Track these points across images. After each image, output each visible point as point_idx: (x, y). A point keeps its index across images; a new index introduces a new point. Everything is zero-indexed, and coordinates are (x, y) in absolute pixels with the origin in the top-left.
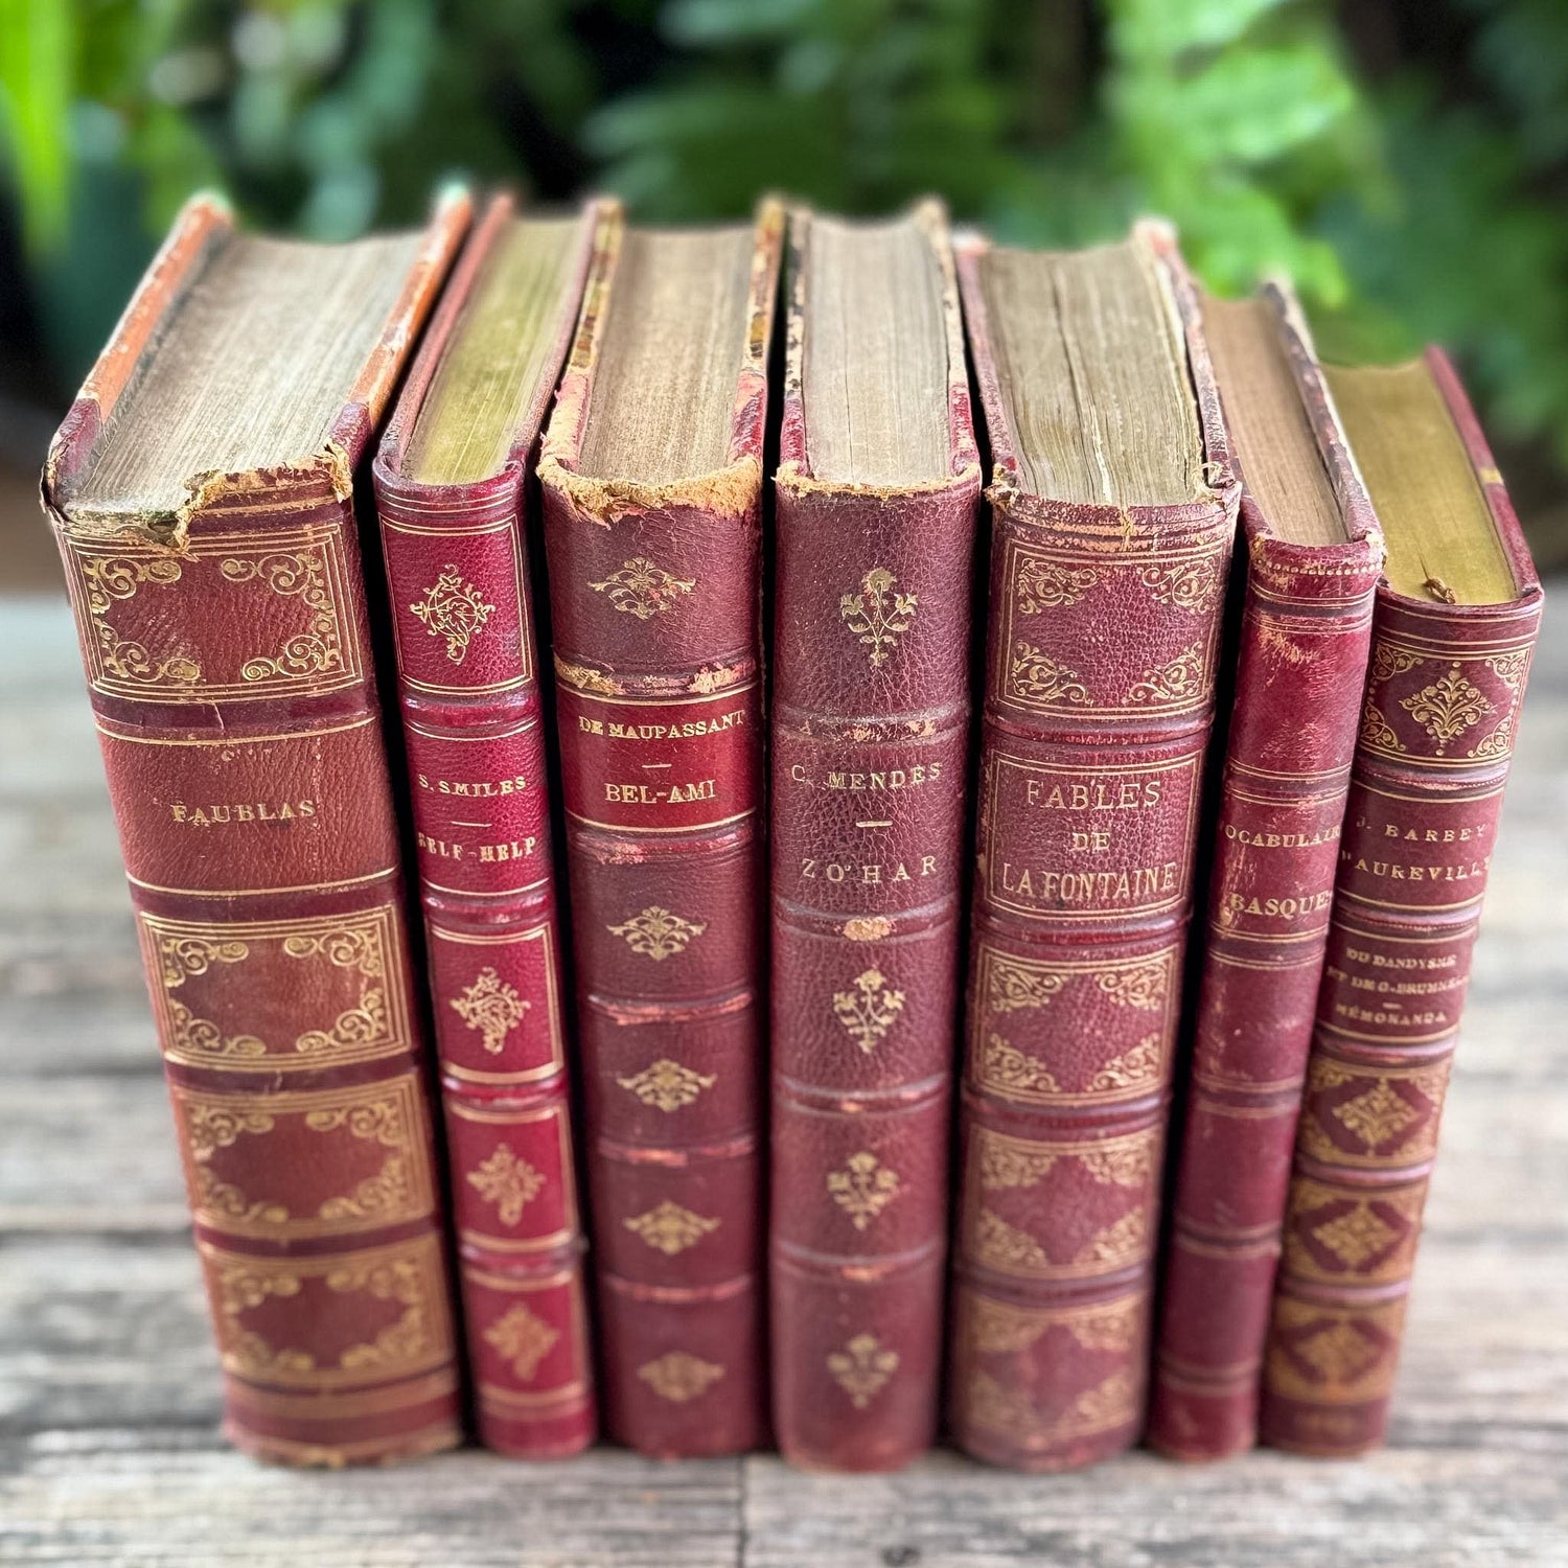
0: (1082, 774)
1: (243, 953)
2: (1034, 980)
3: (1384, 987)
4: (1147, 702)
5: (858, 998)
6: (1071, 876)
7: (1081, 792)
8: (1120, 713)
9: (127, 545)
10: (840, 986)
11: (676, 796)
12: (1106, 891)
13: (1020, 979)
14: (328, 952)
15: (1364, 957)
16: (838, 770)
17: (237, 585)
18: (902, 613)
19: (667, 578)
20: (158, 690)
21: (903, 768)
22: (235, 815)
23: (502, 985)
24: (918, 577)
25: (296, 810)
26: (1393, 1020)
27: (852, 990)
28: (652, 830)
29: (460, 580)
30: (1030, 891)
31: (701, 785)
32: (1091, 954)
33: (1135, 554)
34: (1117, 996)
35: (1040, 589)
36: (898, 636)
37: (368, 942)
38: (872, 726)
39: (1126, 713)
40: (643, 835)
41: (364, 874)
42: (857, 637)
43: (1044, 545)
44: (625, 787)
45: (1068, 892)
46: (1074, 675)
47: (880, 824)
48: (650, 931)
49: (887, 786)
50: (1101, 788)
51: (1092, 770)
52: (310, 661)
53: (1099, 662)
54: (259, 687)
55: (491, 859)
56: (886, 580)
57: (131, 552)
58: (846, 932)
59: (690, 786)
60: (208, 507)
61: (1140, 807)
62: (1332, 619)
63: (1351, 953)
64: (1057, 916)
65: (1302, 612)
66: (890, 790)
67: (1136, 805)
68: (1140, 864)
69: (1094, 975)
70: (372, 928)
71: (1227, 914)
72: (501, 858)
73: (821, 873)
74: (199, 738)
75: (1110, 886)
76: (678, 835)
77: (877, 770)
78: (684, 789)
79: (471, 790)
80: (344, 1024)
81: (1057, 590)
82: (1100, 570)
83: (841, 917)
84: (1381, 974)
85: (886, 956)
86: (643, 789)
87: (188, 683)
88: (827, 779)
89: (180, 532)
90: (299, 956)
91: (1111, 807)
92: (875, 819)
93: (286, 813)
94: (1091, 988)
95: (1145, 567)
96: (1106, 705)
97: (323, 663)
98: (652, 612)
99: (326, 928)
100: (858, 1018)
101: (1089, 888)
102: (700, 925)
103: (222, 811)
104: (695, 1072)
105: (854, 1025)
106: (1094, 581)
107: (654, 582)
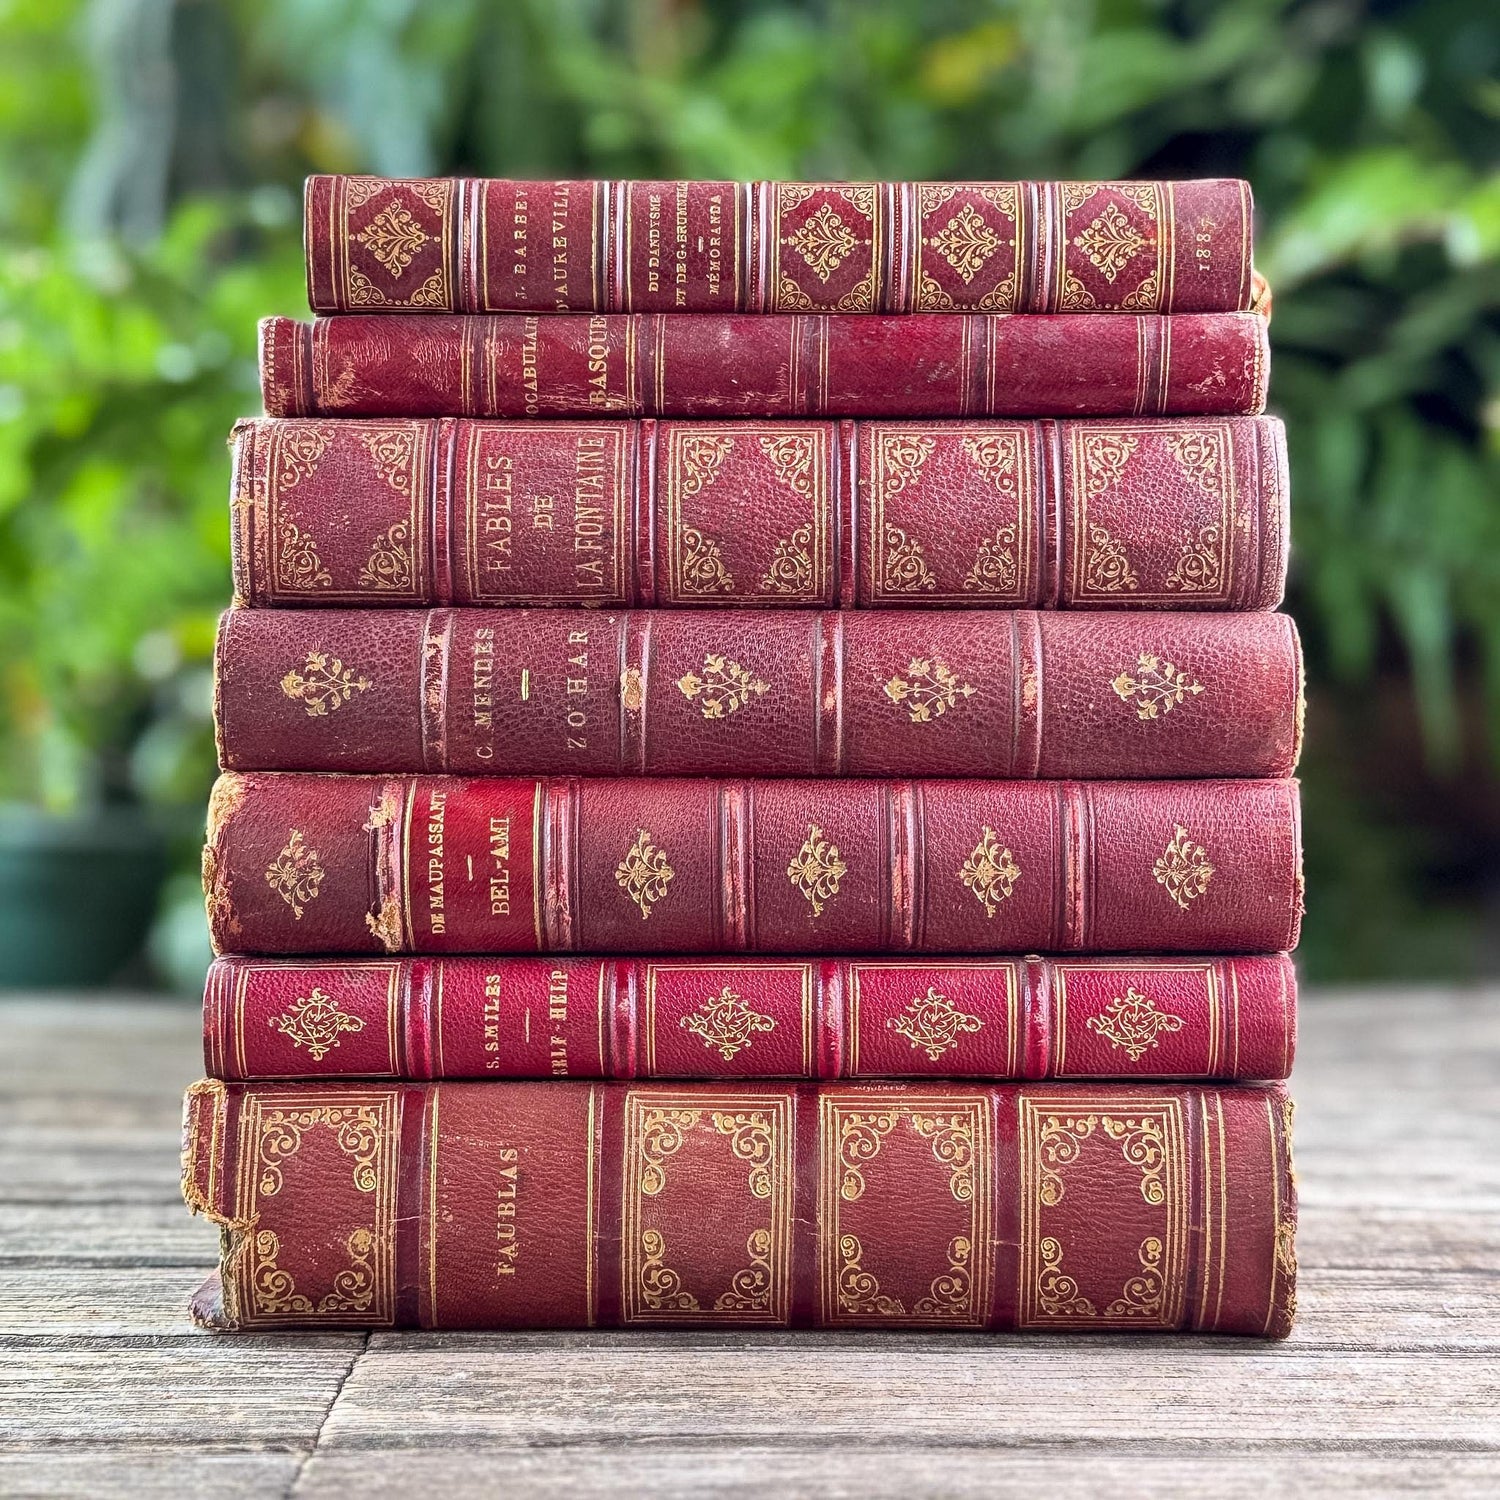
0: (475, 524)
1: (652, 1234)
2: (690, 554)
3: (682, 254)
4: (408, 474)
5: (708, 697)
6: (577, 528)
7: (494, 524)
9: (241, 1272)
10: (695, 714)
11: (503, 852)
12: (594, 496)
13: (694, 566)
14: (663, 1155)
16: (472, 717)
18: (324, 664)
19: (286, 852)
20: (381, 1269)
21: (472, 661)
22: (508, 1219)
23: (701, 1011)
24: (293, 653)
25: (508, 1165)
26: (715, 242)
27: (700, 702)
28: (536, 875)
29: (285, 1016)
30: (598, 562)
31: (492, 829)
33: (267, 494)
34: (707, 478)
35: (303, 570)
36: (345, 668)
37: (660, 1118)
38: (426, 689)
39: (419, 489)
42: (344, 702)
44: (493, 897)
45: (593, 529)
46: (380, 536)
47: (524, 680)
48: (643, 880)
49: (488, 674)
50: (488, 506)
51: (471, 516)
52: (364, 1133)
53: (369, 516)
54: (383, 1178)
55: (564, 1010)
56: (292, 678)
57: (248, 1268)
58: (637, 709)
59: (492, 839)
60: (207, 1198)
61: (511, 472)
66: (493, 671)
67: (508, 476)
68: (571, 468)
69: (683, 500)
72: (564, 1001)
73: (578, 732)
74: (428, 1238)
75: (590, 493)
77: (472, 682)
78: (495, 845)
80: (748, 1152)
81: (302, 555)
82: (281, 521)
83: (622, 713)
84: (669, 259)
85: (663, 672)
86: (492, 881)
87: (374, 1239)
88: (482, 726)
89: (231, 1225)
90: (663, 1183)
91: (508, 498)
92: (519, 684)
93: (511, 1173)
94: (697, 502)
95: (280, 483)
96: (409, 508)
97: (369, 1123)
98: (317, 867)
99: (637, 1154)
100: (730, 696)
101: (591, 510)
102: (638, 835)
103: (502, 1230)
104: (802, 843)
105: (740, 701)
106: (292, 526)
107: (289, 864)
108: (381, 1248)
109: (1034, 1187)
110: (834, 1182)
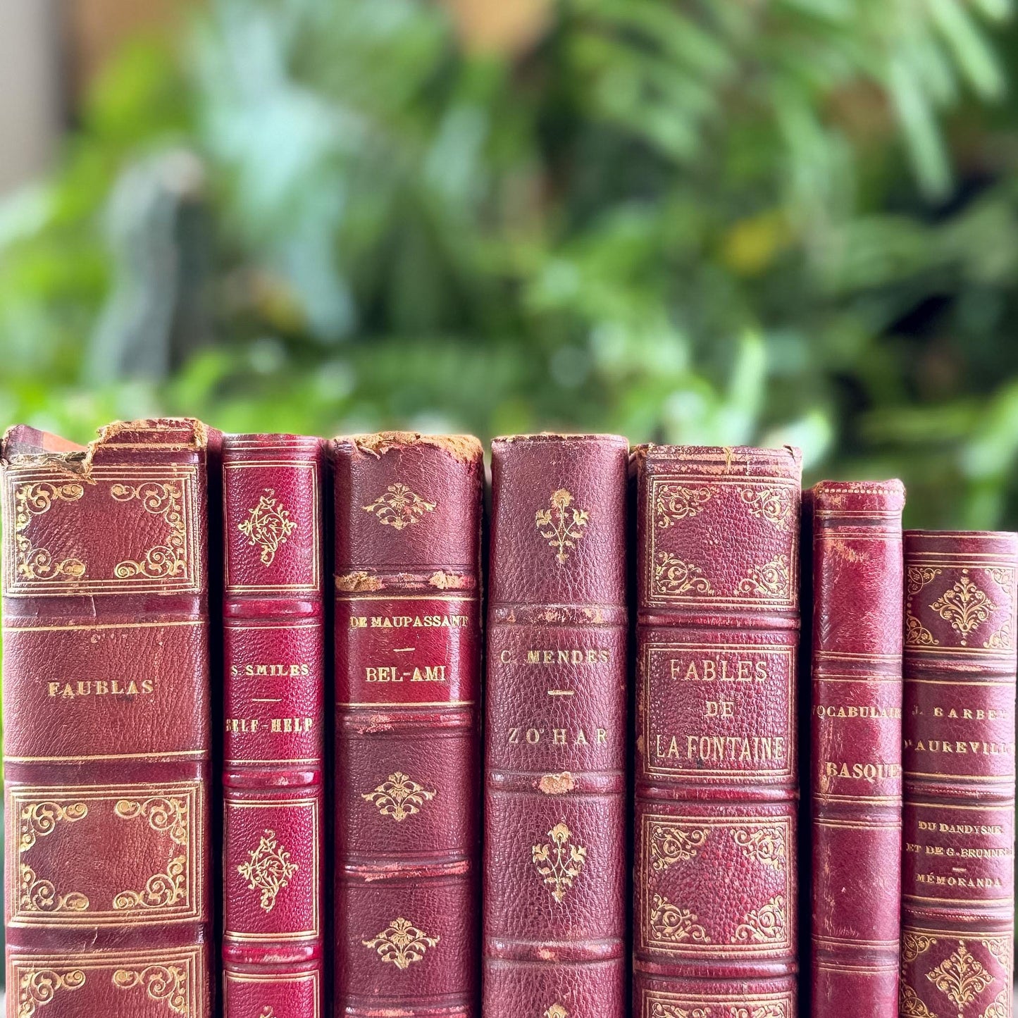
0: (709, 650)
1: (83, 811)
2: (684, 835)
3: (951, 852)
4: (752, 595)
5: (550, 849)
6: (707, 738)
7: (710, 666)
8: (733, 602)
9: (49, 472)
10: (536, 838)
11: (417, 676)
12: (733, 753)
13: (674, 837)
14: (148, 816)
15: (932, 827)
16: (534, 649)
17: (120, 504)
18: (578, 524)
19: (417, 499)
20: (53, 586)
21: (581, 649)
22: (94, 689)
23: (278, 846)
24: (588, 498)
25: (139, 688)
26: (961, 882)
27: (546, 842)
28: (399, 704)
29: (274, 501)
30: (677, 754)
31: (436, 669)
32: (726, 809)
33: (735, 477)
34: (748, 851)
35: (672, 506)
36: (575, 542)
37: (180, 811)
38: (558, 610)
39: (738, 602)
40: (391, 709)
41: (183, 749)
42: (547, 541)
43: (674, 473)
44: (380, 669)
45: (705, 751)
46: (699, 571)
47: (565, 693)
48: (394, 795)
49: (570, 662)
50: (724, 663)
51: (716, 648)
52: (164, 566)
53: (717, 561)
54: (125, 584)
55: (279, 730)
56: (567, 498)
57: (51, 478)
58: (541, 787)
59: (428, 669)
60: (109, 442)
61: (753, 682)
62: (873, 527)
63: (922, 825)
64: (699, 774)
65: (853, 522)
66: (572, 665)
67: (750, 679)
68: (757, 732)
69: (729, 829)
70: (184, 799)
71: (824, 782)
72: (286, 730)
73: (522, 737)
74: (77, 624)
75: (736, 750)
76: (417, 709)
77: (563, 649)
78: (423, 671)
79: (269, 670)
80: (153, 887)
81: (684, 506)
82: (712, 488)
83: (539, 774)
84: (946, 841)
85: (571, 812)
86: (394, 669)
87: (76, 579)
88: (527, 658)
89: (86, 462)
90: (126, 817)
91: (732, 679)
92: (562, 689)
93: (132, 689)
94: (728, 841)
95: (743, 487)
96: (723, 594)
97: (172, 569)
98: (405, 524)
99: (150, 794)
100: (551, 869)
101: (721, 750)
102: (431, 791)
103: (85, 685)
104: (424, 930)
105: (548, 876)
106: (709, 496)
107: (408, 501)
108: (68, 585)
110: (128, 963)
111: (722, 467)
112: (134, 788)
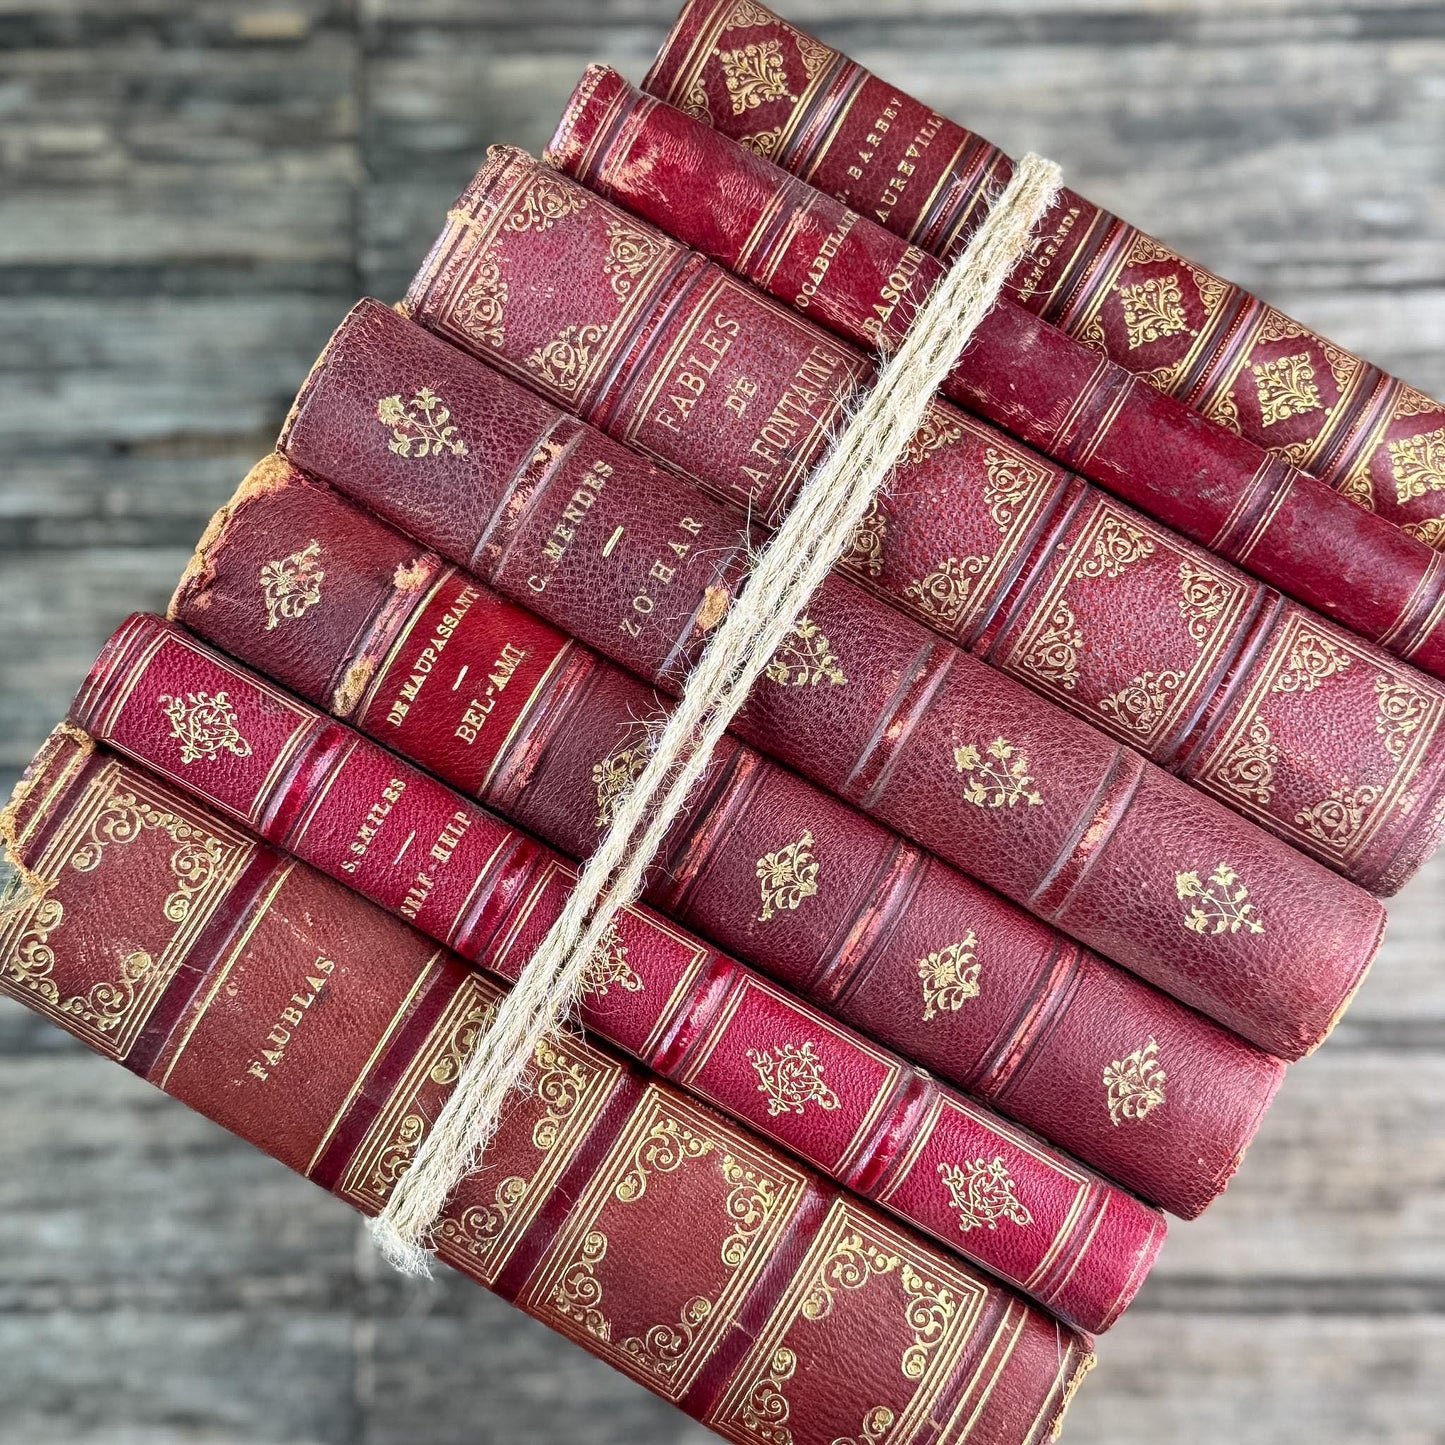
0: (669, 369)
4: (635, 283)
5: (782, 657)
6: (765, 430)
7: (686, 379)
8: (631, 308)
9: (11, 925)
11: (500, 681)
12: (799, 408)
16: (544, 543)
17: (99, 869)
18: (431, 408)
19: (295, 559)
20: (142, 1000)
21: (577, 488)
22: (289, 1024)
25: (319, 975)
28: (518, 722)
30: (764, 474)
31: (503, 654)
33: (490, 224)
35: (482, 317)
36: (450, 424)
37: (488, 1016)
38: (516, 490)
39: (634, 304)
40: (518, 733)
42: (430, 454)
43: (445, 294)
44: (466, 719)
45: (779, 440)
46: (573, 328)
47: (617, 536)
49: (584, 510)
50: (692, 359)
51: (671, 359)
52: (201, 865)
53: (573, 301)
54: (193, 917)
56: (395, 403)
58: (705, 626)
60: (17, 836)
64: (800, 461)
66: (589, 510)
67: (728, 342)
68: (791, 369)
72: (453, 846)
73: (639, 619)
74: (202, 999)
77: (564, 509)
78: (498, 671)
80: (551, 1096)
81: (489, 302)
82: (487, 258)
83: (691, 623)
87: (151, 969)
88: (550, 559)
89: (26, 877)
91: (715, 363)
92: (609, 537)
93: (317, 984)
95: (507, 221)
96: (615, 316)
97: (211, 857)
98: (316, 590)
99: (446, 1036)
100: (803, 670)
101: (787, 420)
103: (277, 1033)
104: (788, 842)
105: (810, 679)
106: (495, 268)
107: (292, 571)
108: (153, 982)
109: (802, 1292)
110: (616, 1173)
111: (469, 233)
112: (428, 1049)
